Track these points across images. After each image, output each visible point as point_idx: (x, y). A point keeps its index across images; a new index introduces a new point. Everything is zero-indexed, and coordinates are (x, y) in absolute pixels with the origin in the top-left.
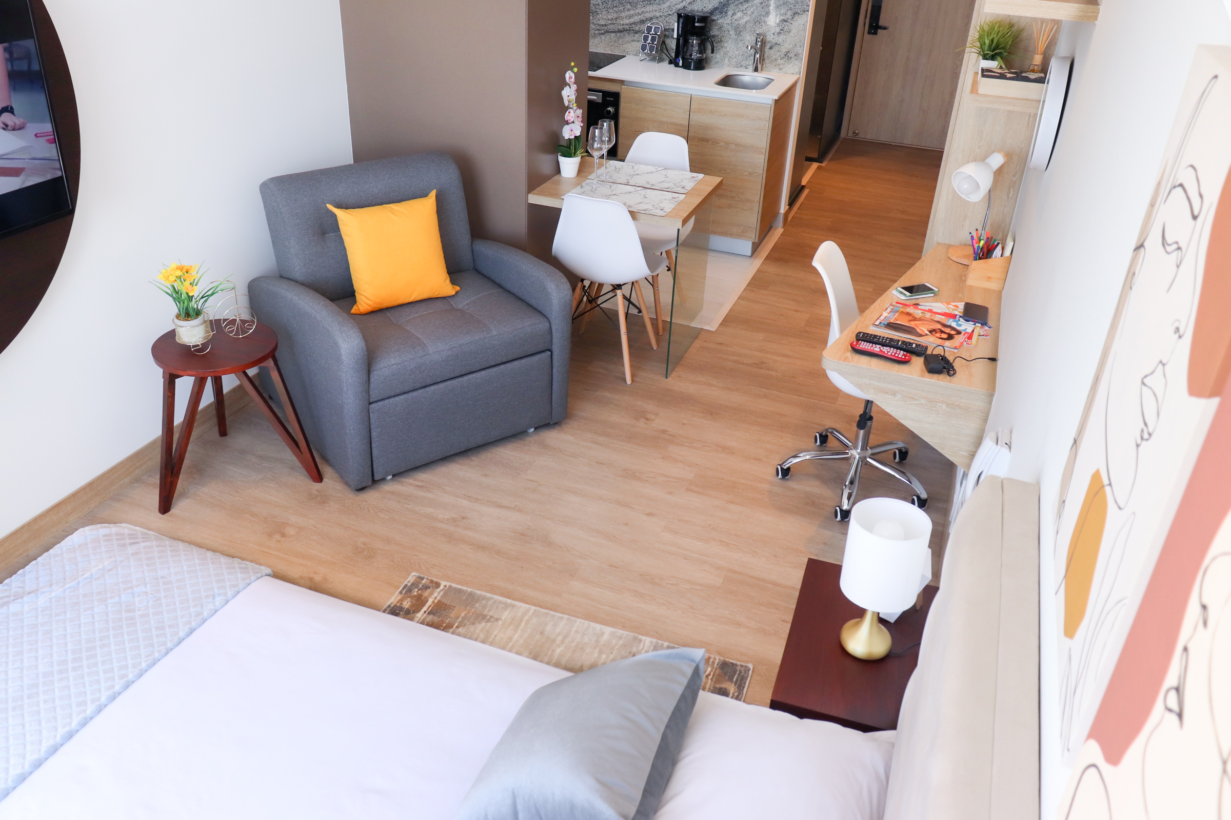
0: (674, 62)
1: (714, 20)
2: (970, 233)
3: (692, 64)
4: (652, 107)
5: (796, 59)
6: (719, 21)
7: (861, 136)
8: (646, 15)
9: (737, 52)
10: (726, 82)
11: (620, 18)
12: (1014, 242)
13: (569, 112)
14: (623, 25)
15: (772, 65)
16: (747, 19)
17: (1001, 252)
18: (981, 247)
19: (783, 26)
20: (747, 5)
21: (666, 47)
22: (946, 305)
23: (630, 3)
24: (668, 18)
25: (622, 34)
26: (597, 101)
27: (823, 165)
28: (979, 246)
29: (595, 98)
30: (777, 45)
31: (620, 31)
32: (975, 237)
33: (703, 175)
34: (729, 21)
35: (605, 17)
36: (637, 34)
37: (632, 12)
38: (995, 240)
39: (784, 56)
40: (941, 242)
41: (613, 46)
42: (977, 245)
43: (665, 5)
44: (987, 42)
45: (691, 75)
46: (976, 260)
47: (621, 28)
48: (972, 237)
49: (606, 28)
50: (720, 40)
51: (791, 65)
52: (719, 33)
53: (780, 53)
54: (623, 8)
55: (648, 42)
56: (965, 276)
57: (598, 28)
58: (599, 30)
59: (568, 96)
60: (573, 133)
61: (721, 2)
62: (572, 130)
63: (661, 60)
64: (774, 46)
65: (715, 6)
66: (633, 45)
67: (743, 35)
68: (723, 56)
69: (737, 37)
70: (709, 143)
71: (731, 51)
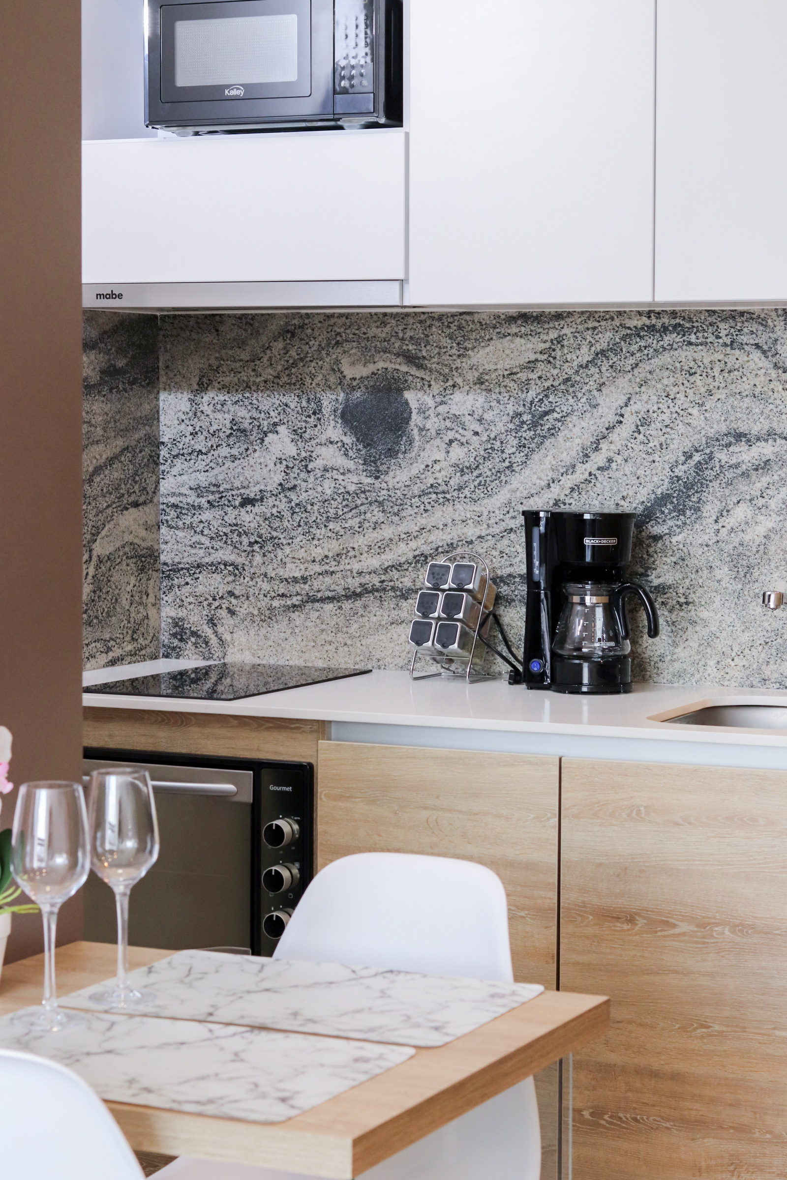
0: (526, 675)
1: (657, 538)
3: (587, 675)
4: (425, 808)
6: (674, 539)
8: (432, 538)
9: (746, 636)
11: (352, 553)
14: (360, 573)
16: (770, 525)
20: (765, 479)
21: (502, 632)
23: (381, 504)
24: (505, 542)
25: (359, 603)
26: (237, 799)
29: (230, 787)
31: (354, 596)
34: (708, 537)
35: (302, 553)
36: (406, 597)
37: (387, 532)
41: (330, 643)
43: (493, 500)
47: (354, 584)
49: (307, 587)
50: (682, 600)
52: (678, 576)
54: (357, 520)
55: (436, 615)
57: (281, 591)
58: (283, 595)
61: (679, 478)
63: (482, 675)
65: (659, 491)
66: (395, 637)
67: (762, 578)
68: (698, 652)
69: (740, 586)
70: (637, 928)
71: (724, 634)
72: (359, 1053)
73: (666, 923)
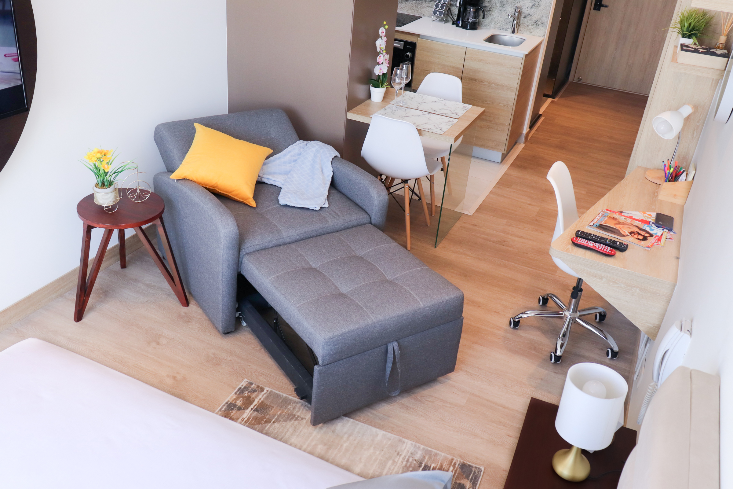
0: (455, 23)
2: (663, 162)
3: (469, 25)
4: (438, 54)
5: (542, 26)
7: (584, 81)
9: (501, 19)
10: (491, 39)
12: (696, 170)
13: (380, 57)
15: (525, 30)
17: (685, 177)
18: (671, 173)
19: (535, 2)
21: (451, 12)
22: (642, 214)
26: (400, 48)
27: (555, 100)
28: (669, 172)
29: (399, 45)
30: (530, 16)
32: (667, 166)
33: (471, 106)
36: (431, 2)
38: (681, 169)
39: (534, 24)
40: (640, 166)
41: (414, 9)
42: (668, 171)
44: (686, 25)
45: (468, 33)
46: (667, 182)
48: (665, 165)
50: (489, 10)
51: (538, 30)
52: (489, 4)
53: (531, 21)
55: (438, 8)
56: (657, 192)
59: (380, 45)
60: (381, 71)
62: (381, 69)
63: (446, 21)
64: (527, 16)
66: (428, 10)
67: (506, 7)
68: (490, 21)
69: (501, 8)
70: (476, 82)
71: (496, 18)
72: (449, 120)
73: (482, 82)
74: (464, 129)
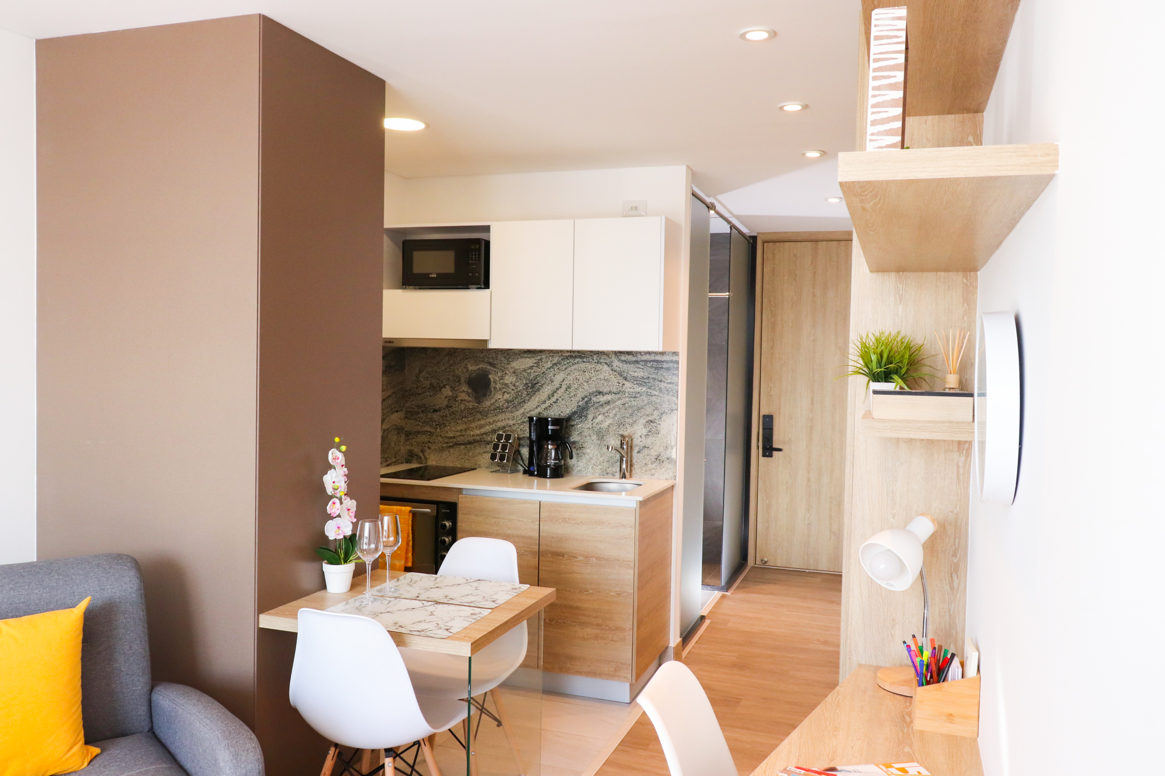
0: (528, 472)
1: (572, 426)
2: (904, 642)
3: (548, 474)
4: (495, 518)
5: (669, 463)
6: (578, 426)
7: (771, 563)
8: (498, 424)
9: (602, 459)
10: (589, 487)
11: (470, 429)
12: (978, 650)
13: (334, 503)
14: (473, 436)
15: (643, 471)
16: (610, 422)
17: (960, 670)
18: (925, 663)
19: (650, 427)
20: (608, 407)
21: (521, 456)
22: (884, 768)
23: (480, 412)
24: (522, 426)
25: (472, 446)
26: (431, 515)
27: (728, 594)
28: (922, 661)
29: (428, 510)
30: (646, 449)
31: (470, 443)
32: (913, 648)
33: (529, 586)
34: (589, 426)
35: (453, 429)
36: (489, 444)
37: (482, 422)
38: (946, 652)
39: (655, 460)
40: (863, 663)
41: (463, 459)
42: (918, 659)
43: (518, 412)
44: (874, 358)
45: (548, 484)
46: (923, 685)
47: (471, 439)
48: (908, 646)
49: (455, 440)
50: (581, 446)
51: (664, 469)
52: (579, 439)
53: (650, 457)
54: (472, 418)
55: (499, 451)
56: (910, 714)
57: (446, 441)
58: (447, 443)
59: (334, 482)
60: (341, 532)
61: (580, 406)
62: (339, 528)
63: (514, 471)
64: (642, 449)
65: (573, 410)
66: (485, 457)
67: (607, 439)
68: (586, 464)
69: (600, 442)
70: (565, 558)
71: (594, 458)
72: (473, 612)
73: (575, 557)
74: (497, 625)
